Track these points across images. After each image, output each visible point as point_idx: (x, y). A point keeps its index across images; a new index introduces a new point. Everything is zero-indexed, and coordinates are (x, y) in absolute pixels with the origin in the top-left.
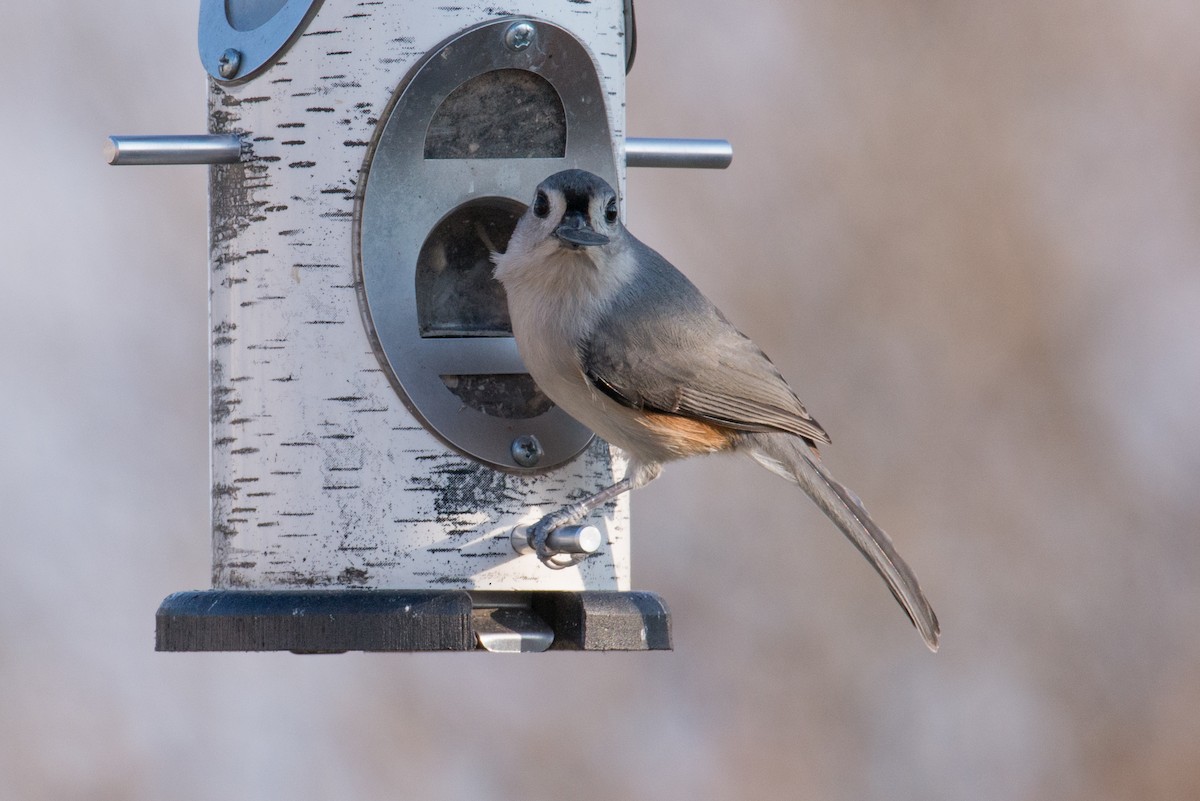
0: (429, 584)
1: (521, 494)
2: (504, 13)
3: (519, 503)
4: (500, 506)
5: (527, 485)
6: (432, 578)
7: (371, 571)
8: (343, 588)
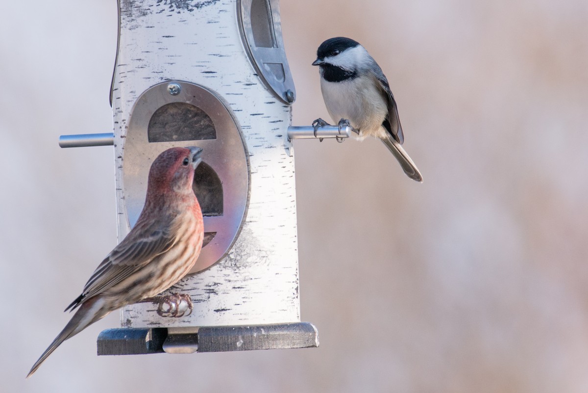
0: (147, 325)
1: (181, 285)
2: (168, 79)
3: (180, 290)
4: (172, 291)
5: (183, 282)
6: (148, 323)
7: (132, 320)
8: (126, 327)
